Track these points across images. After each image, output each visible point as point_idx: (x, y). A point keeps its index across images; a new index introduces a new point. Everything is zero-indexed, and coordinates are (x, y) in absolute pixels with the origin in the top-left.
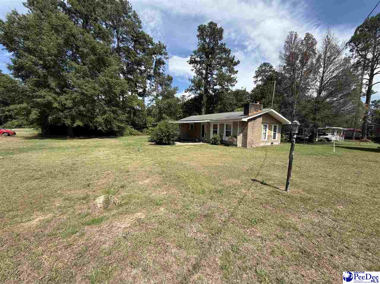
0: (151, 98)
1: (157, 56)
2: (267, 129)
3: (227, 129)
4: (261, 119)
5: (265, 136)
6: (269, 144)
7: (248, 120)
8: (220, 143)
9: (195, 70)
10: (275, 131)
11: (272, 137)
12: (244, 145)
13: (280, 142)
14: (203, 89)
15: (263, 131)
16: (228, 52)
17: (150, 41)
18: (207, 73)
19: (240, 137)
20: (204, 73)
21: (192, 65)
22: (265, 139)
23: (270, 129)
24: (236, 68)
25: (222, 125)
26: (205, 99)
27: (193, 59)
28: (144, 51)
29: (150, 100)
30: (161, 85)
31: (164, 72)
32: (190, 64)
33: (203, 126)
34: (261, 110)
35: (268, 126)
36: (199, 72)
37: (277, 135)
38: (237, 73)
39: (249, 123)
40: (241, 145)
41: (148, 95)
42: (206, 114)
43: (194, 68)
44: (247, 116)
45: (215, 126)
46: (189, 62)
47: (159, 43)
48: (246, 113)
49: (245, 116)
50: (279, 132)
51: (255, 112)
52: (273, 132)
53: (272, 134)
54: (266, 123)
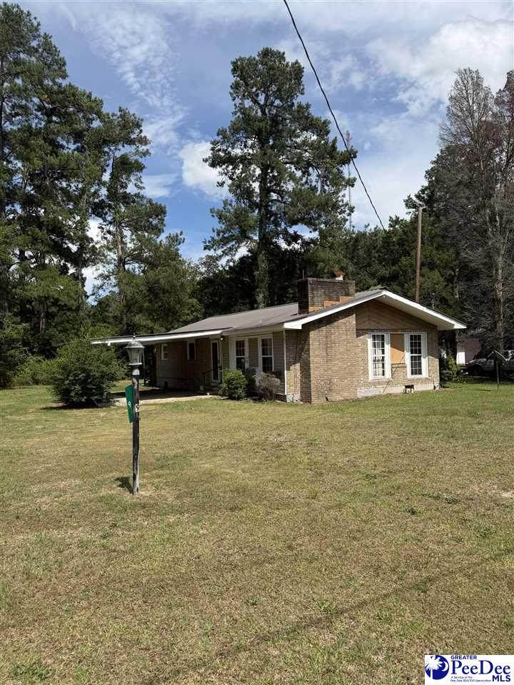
0: (102, 269)
1: (120, 147)
2: (387, 347)
3: (263, 354)
4: (352, 320)
5: (383, 367)
6: (399, 389)
7: (303, 325)
9: (230, 182)
10: (415, 348)
11: (409, 369)
12: (306, 397)
13: (437, 384)
14: (256, 238)
15: (371, 353)
17: (94, 108)
18: (265, 191)
19: (292, 376)
20: (257, 190)
21: (219, 169)
22: (383, 375)
23: (397, 345)
24: (348, 171)
25: (253, 342)
27: (222, 154)
28: (78, 136)
29: (101, 275)
30: (135, 229)
31: (142, 192)
32: (213, 165)
33: (215, 345)
34: (347, 294)
35: (387, 337)
36: (240, 188)
37: (424, 362)
40: (298, 397)
41: (94, 262)
43: (225, 178)
44: (305, 315)
45: (240, 345)
46: (210, 161)
47: (119, 114)
48: (304, 309)
49: (302, 315)
50: (430, 353)
51: (327, 303)
52: (407, 356)
53: (408, 362)
54: (381, 330)
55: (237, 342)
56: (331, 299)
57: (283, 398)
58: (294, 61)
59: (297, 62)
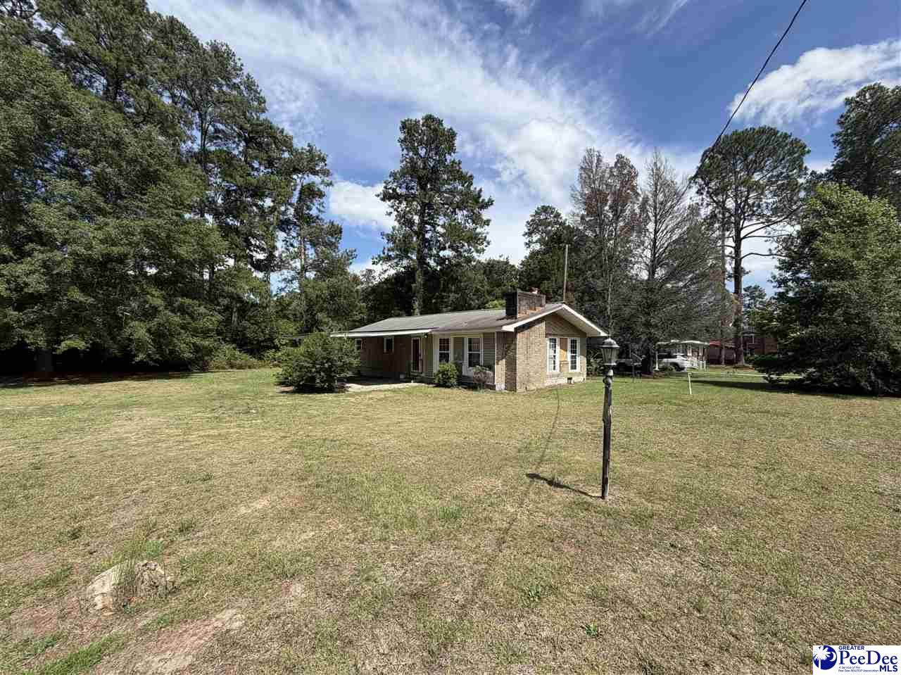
0: (287, 274)
1: (305, 176)
2: (558, 348)
3: (470, 350)
4: (543, 325)
5: (554, 363)
6: (564, 381)
7: (516, 329)
8: (456, 383)
9: (396, 213)
10: (574, 351)
11: (570, 365)
12: (511, 385)
13: (585, 376)
14: (414, 257)
15: (550, 352)
16: (467, 180)
17: (286, 143)
18: (423, 223)
19: (500, 368)
20: (417, 221)
21: (388, 203)
22: (554, 369)
23: (564, 348)
24: (485, 215)
25: (459, 341)
26: (420, 279)
27: (391, 191)
28: (270, 163)
29: (285, 279)
30: (314, 245)
31: (321, 216)
32: (383, 199)
33: (416, 342)
34: (541, 306)
35: (558, 340)
36: (404, 219)
37: (578, 359)
38: (488, 225)
39: (519, 336)
40: (503, 386)
41: (280, 268)
42: (422, 314)
43: (392, 210)
44: (514, 320)
45: (444, 344)
46: (382, 196)
47: (308, 148)
48: (512, 314)
49: (509, 321)
50: (581, 354)
51: (529, 312)
52: (569, 354)
53: (569, 360)
54: (554, 335)
55: (440, 339)
56: (531, 309)
57: (493, 387)
58: (449, 128)
59: (451, 129)
